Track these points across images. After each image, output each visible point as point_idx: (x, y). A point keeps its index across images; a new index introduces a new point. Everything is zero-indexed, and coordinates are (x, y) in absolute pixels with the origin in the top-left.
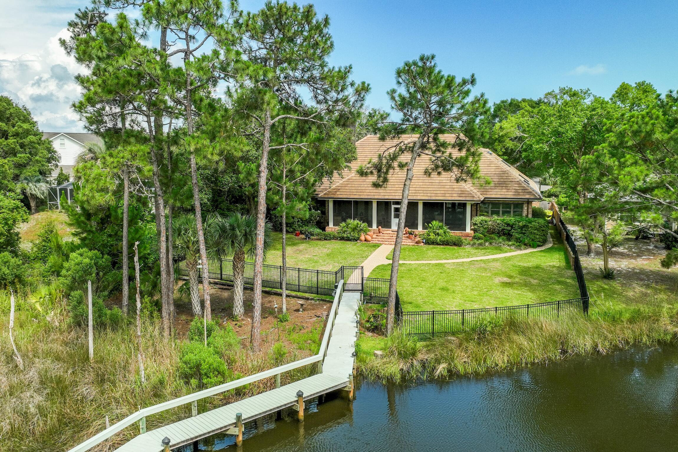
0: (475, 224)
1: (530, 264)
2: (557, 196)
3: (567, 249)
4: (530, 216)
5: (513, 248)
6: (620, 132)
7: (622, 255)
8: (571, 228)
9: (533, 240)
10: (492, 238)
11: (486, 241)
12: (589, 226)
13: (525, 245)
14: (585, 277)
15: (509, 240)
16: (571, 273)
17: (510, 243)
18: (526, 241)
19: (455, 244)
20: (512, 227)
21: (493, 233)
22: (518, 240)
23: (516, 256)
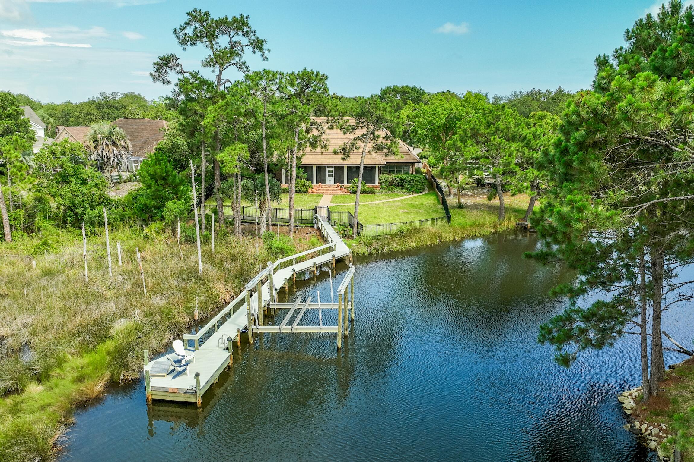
0: (381, 180)
1: (417, 203)
2: (427, 158)
3: (437, 193)
4: (414, 173)
5: (405, 194)
6: (465, 129)
7: (469, 196)
8: (438, 181)
9: (417, 189)
10: (392, 188)
11: (389, 190)
12: (450, 178)
13: (413, 192)
14: (449, 208)
15: (402, 189)
16: (440, 206)
17: (404, 191)
18: (413, 190)
19: (370, 193)
20: (404, 181)
21: (392, 185)
22: (408, 189)
23: (408, 199)
